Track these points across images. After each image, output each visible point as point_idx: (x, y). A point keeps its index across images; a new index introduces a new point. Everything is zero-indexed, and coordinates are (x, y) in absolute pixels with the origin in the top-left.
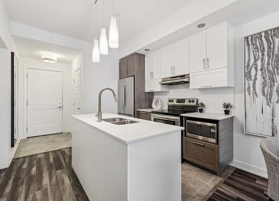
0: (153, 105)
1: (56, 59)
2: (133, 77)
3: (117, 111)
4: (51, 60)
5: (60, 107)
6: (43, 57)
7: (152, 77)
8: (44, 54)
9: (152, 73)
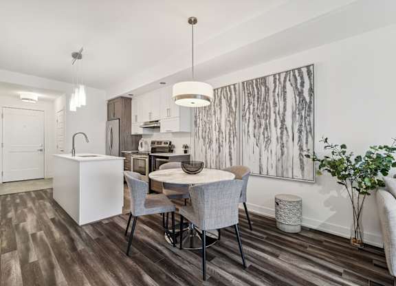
0: (140, 148)
1: (37, 99)
2: (118, 120)
3: (105, 152)
4: (31, 100)
5: (41, 150)
6: (22, 97)
7: (136, 120)
8: (23, 94)
9: (136, 116)
